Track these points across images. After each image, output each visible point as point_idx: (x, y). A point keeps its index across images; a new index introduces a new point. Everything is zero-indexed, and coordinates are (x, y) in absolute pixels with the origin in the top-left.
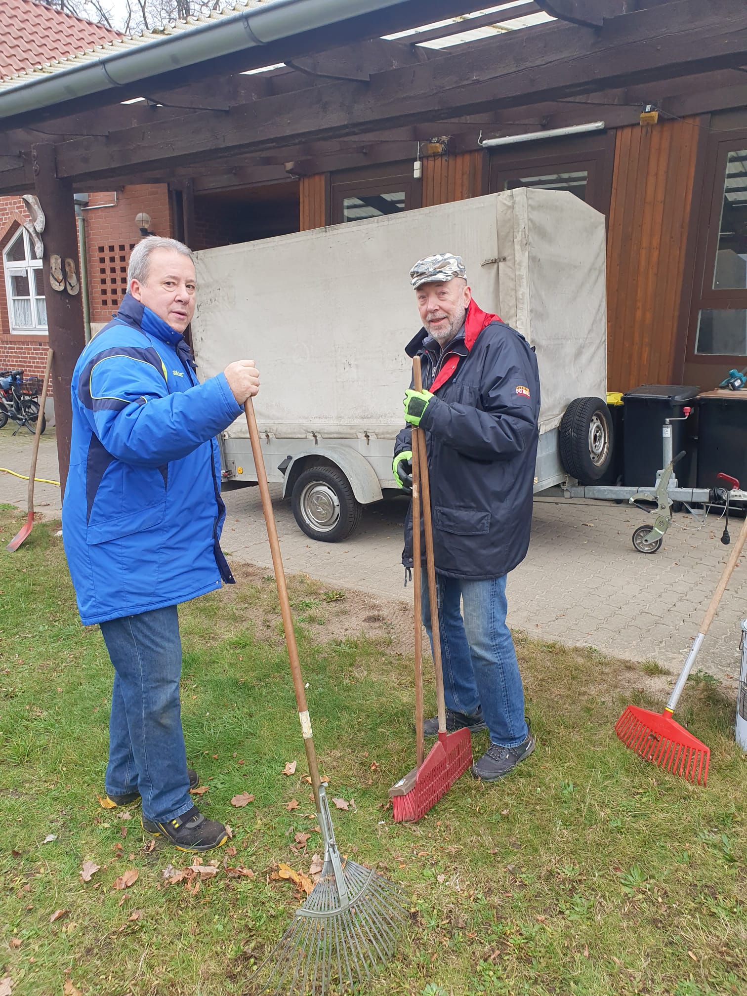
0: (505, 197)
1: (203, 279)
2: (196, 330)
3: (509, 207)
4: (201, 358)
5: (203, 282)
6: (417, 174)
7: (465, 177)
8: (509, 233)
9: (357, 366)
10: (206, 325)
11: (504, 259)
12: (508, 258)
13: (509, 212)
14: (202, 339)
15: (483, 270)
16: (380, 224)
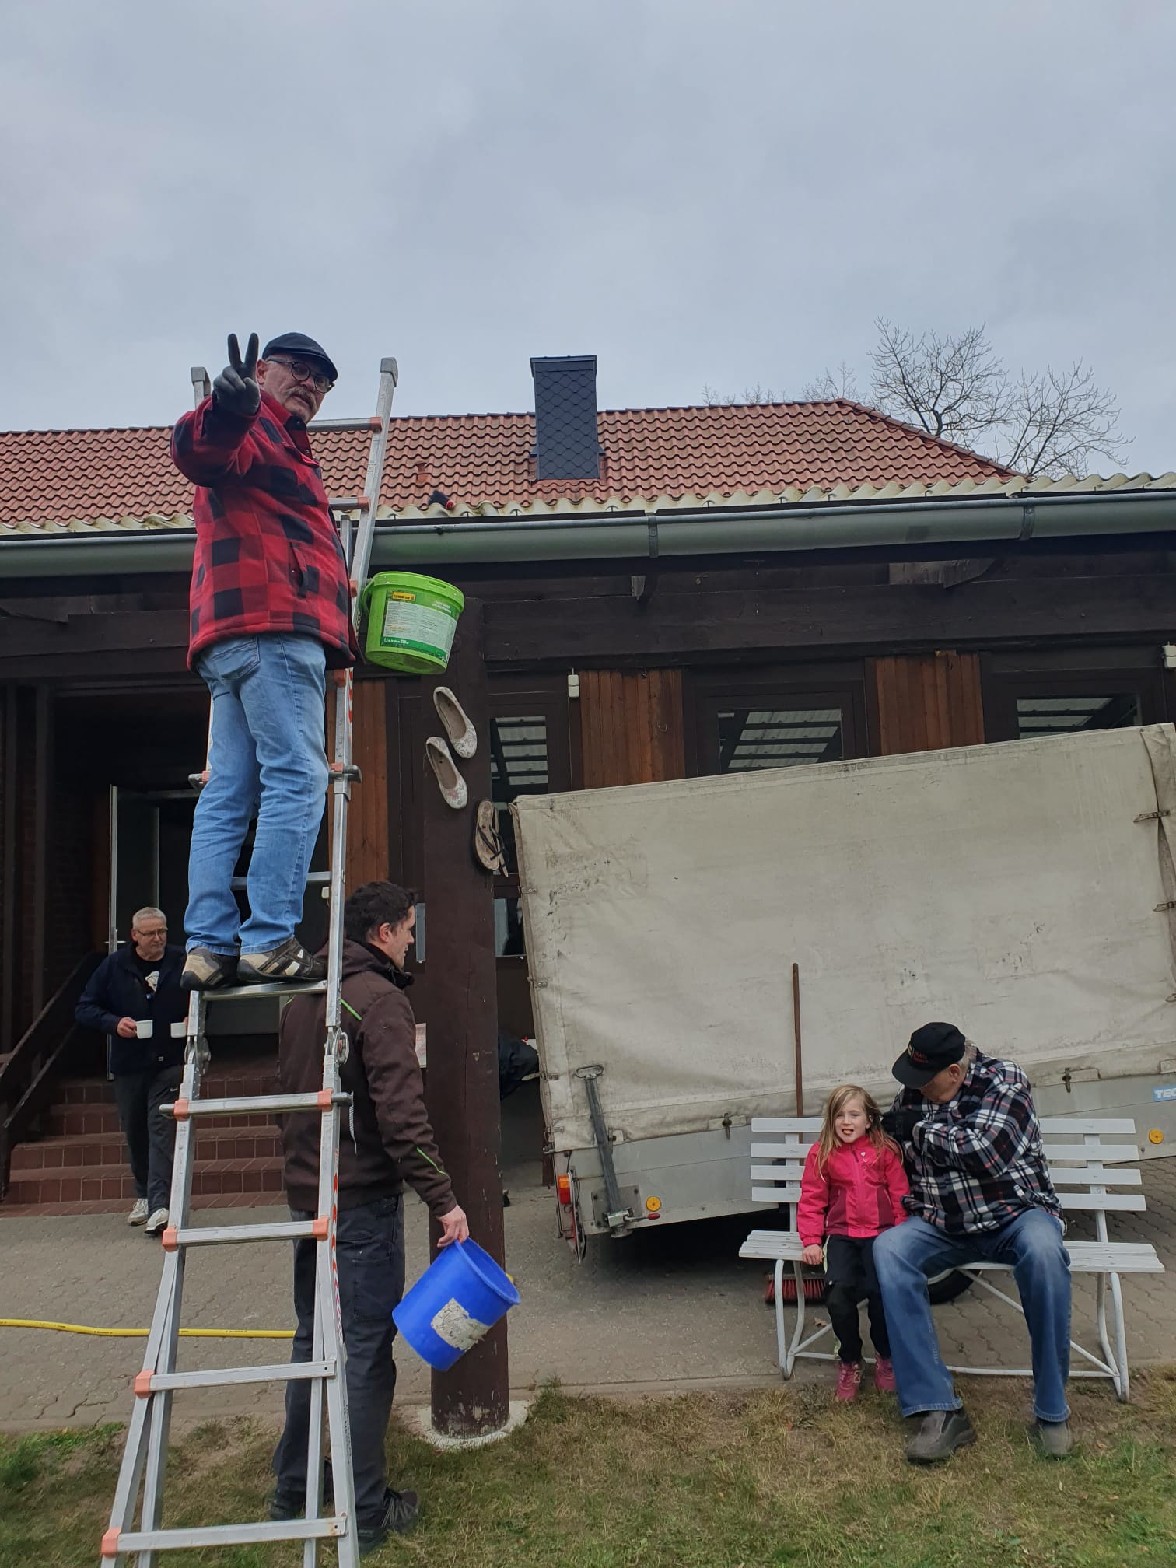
0: (1152, 733)
1: (568, 844)
2: (545, 939)
3: (1164, 746)
4: (558, 990)
5: (568, 850)
6: (574, 692)
7: (654, 700)
8: (1169, 779)
9: (927, 976)
10: (570, 928)
11: (1168, 813)
12: (1173, 812)
13: (1165, 752)
14: (559, 954)
15: (1139, 828)
16: (950, 763)
